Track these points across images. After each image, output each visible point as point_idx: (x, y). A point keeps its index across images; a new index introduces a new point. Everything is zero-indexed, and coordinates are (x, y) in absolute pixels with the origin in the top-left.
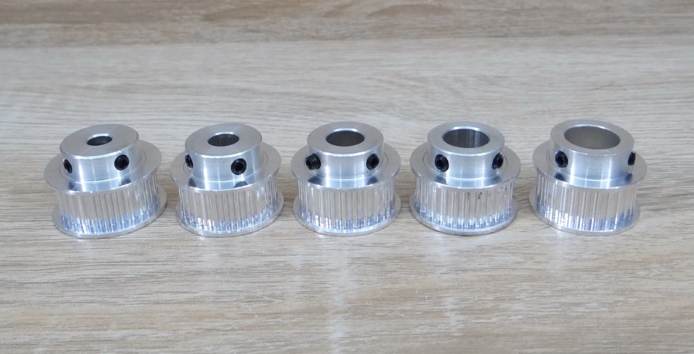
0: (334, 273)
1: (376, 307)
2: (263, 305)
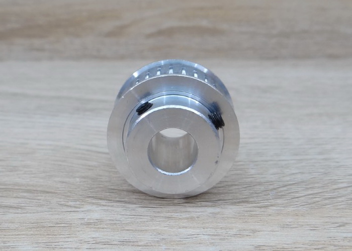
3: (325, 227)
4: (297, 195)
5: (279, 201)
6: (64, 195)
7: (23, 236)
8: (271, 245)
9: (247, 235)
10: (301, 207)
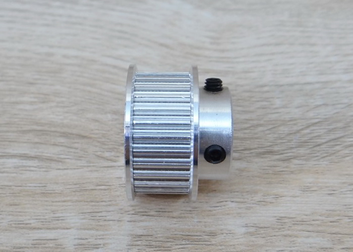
3: (342, 190)
4: (320, 141)
5: (302, 151)
6: (99, 142)
7: (69, 204)
8: (291, 216)
9: (271, 203)
10: (322, 160)
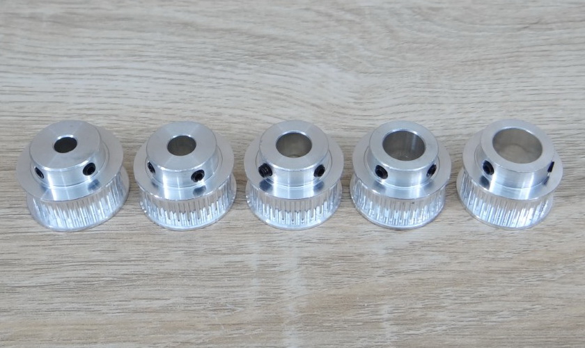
0: (285, 276)
1: (324, 316)
2: (227, 314)
